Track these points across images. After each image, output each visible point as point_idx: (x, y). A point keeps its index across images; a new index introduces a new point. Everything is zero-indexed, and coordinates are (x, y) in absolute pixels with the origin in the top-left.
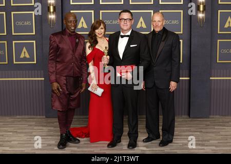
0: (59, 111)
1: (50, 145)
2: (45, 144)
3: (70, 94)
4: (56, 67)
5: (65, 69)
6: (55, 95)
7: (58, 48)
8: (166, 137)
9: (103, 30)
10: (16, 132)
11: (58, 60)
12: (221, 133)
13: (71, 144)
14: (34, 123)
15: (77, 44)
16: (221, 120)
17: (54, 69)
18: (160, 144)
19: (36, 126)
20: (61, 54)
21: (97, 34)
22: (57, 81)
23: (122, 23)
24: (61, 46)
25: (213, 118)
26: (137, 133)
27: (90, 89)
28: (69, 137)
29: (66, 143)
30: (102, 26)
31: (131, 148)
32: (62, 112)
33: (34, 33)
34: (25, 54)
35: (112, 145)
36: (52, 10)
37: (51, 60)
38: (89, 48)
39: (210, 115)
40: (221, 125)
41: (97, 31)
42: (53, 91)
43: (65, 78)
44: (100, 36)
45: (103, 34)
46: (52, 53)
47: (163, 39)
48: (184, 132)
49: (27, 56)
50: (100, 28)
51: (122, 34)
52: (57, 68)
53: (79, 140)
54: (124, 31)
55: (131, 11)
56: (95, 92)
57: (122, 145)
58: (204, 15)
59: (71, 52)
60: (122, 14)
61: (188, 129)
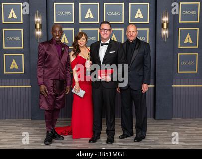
0: (46, 110)
1: (37, 142)
2: (32, 141)
3: (56, 96)
4: (44, 71)
5: (52, 73)
6: (42, 97)
7: (46, 55)
8: (140, 133)
9: (84, 41)
10: (6, 131)
11: (46, 65)
12: (186, 131)
13: (55, 141)
14: (22, 124)
15: (63, 52)
16: (183, 122)
17: (42, 73)
18: (135, 139)
19: (23, 126)
20: (48, 60)
21: (79, 44)
22: (44, 84)
23: (103, 32)
24: (48, 53)
25: (175, 120)
26: (114, 130)
27: (73, 91)
28: (54, 134)
29: (52, 139)
30: (83, 37)
31: (110, 143)
32: (49, 111)
33: (23, 48)
34: (14, 65)
35: (93, 140)
36: (38, 27)
37: (40, 65)
38: (73, 55)
39: (172, 117)
40: (184, 125)
41: (79, 41)
42: (41, 93)
43: (52, 81)
44: (82, 46)
45: (84, 44)
46: (40, 59)
47: (136, 47)
48: (153, 130)
49: (17, 67)
50: (82, 39)
51: (102, 42)
52: (45, 73)
53: (63, 137)
54: (104, 39)
55: (110, 23)
56: (78, 94)
57: (101, 141)
58: (167, 32)
59: (57, 58)
60: (102, 25)
61: (156, 128)
